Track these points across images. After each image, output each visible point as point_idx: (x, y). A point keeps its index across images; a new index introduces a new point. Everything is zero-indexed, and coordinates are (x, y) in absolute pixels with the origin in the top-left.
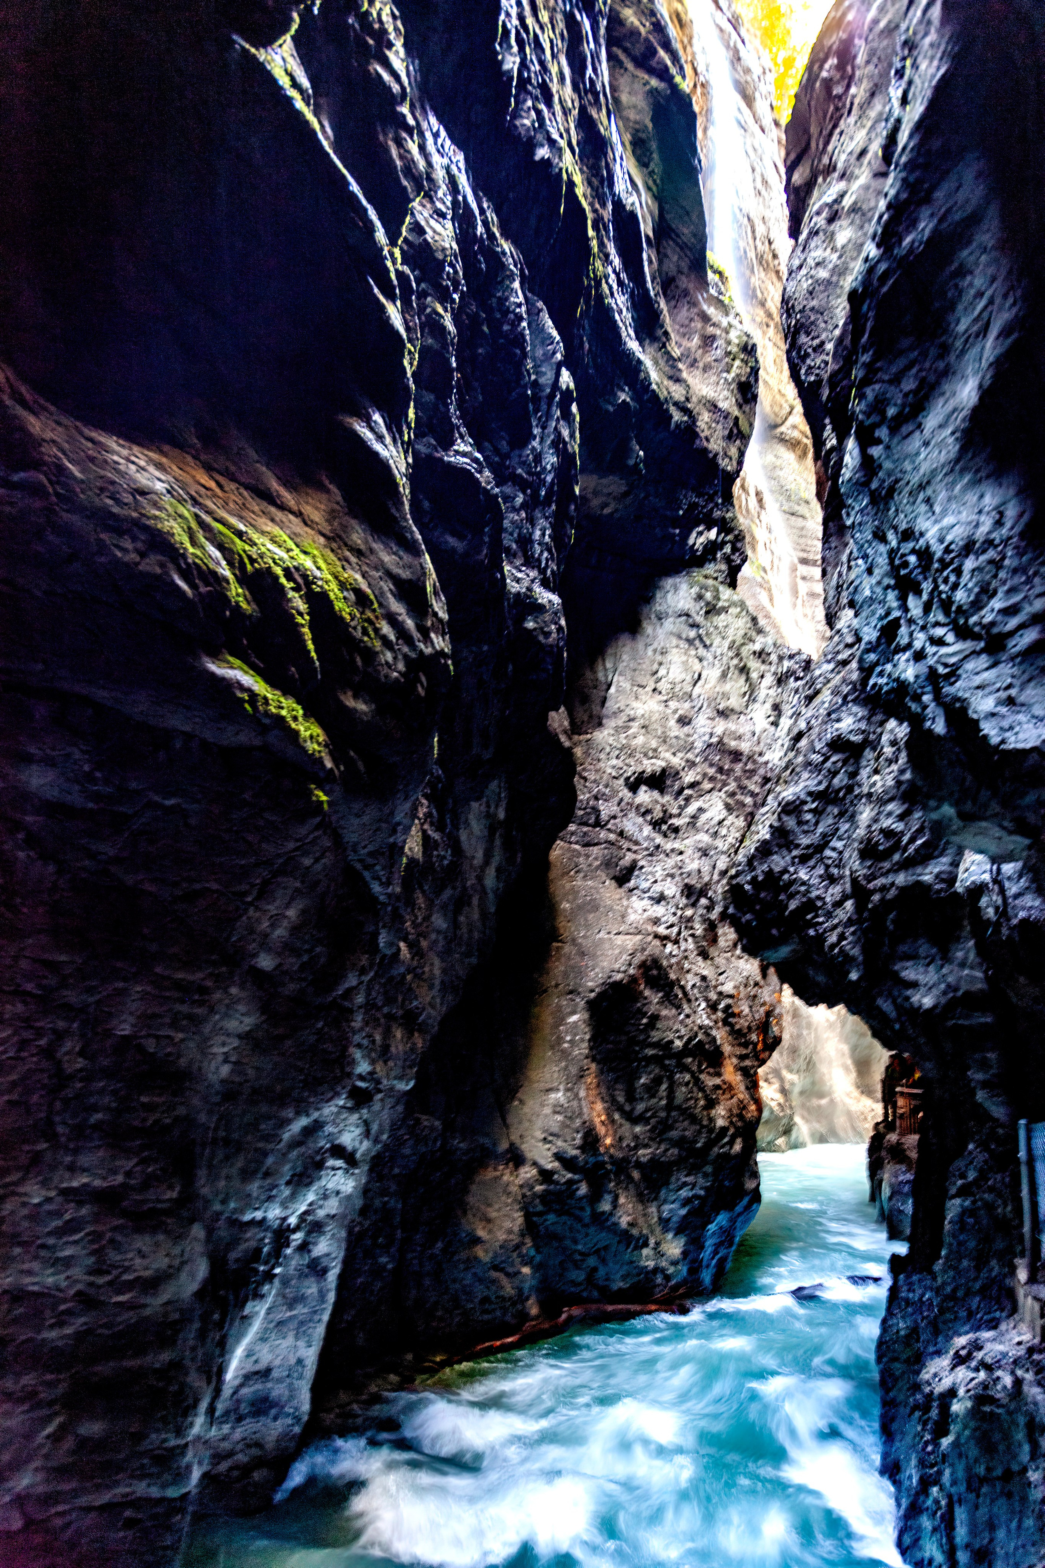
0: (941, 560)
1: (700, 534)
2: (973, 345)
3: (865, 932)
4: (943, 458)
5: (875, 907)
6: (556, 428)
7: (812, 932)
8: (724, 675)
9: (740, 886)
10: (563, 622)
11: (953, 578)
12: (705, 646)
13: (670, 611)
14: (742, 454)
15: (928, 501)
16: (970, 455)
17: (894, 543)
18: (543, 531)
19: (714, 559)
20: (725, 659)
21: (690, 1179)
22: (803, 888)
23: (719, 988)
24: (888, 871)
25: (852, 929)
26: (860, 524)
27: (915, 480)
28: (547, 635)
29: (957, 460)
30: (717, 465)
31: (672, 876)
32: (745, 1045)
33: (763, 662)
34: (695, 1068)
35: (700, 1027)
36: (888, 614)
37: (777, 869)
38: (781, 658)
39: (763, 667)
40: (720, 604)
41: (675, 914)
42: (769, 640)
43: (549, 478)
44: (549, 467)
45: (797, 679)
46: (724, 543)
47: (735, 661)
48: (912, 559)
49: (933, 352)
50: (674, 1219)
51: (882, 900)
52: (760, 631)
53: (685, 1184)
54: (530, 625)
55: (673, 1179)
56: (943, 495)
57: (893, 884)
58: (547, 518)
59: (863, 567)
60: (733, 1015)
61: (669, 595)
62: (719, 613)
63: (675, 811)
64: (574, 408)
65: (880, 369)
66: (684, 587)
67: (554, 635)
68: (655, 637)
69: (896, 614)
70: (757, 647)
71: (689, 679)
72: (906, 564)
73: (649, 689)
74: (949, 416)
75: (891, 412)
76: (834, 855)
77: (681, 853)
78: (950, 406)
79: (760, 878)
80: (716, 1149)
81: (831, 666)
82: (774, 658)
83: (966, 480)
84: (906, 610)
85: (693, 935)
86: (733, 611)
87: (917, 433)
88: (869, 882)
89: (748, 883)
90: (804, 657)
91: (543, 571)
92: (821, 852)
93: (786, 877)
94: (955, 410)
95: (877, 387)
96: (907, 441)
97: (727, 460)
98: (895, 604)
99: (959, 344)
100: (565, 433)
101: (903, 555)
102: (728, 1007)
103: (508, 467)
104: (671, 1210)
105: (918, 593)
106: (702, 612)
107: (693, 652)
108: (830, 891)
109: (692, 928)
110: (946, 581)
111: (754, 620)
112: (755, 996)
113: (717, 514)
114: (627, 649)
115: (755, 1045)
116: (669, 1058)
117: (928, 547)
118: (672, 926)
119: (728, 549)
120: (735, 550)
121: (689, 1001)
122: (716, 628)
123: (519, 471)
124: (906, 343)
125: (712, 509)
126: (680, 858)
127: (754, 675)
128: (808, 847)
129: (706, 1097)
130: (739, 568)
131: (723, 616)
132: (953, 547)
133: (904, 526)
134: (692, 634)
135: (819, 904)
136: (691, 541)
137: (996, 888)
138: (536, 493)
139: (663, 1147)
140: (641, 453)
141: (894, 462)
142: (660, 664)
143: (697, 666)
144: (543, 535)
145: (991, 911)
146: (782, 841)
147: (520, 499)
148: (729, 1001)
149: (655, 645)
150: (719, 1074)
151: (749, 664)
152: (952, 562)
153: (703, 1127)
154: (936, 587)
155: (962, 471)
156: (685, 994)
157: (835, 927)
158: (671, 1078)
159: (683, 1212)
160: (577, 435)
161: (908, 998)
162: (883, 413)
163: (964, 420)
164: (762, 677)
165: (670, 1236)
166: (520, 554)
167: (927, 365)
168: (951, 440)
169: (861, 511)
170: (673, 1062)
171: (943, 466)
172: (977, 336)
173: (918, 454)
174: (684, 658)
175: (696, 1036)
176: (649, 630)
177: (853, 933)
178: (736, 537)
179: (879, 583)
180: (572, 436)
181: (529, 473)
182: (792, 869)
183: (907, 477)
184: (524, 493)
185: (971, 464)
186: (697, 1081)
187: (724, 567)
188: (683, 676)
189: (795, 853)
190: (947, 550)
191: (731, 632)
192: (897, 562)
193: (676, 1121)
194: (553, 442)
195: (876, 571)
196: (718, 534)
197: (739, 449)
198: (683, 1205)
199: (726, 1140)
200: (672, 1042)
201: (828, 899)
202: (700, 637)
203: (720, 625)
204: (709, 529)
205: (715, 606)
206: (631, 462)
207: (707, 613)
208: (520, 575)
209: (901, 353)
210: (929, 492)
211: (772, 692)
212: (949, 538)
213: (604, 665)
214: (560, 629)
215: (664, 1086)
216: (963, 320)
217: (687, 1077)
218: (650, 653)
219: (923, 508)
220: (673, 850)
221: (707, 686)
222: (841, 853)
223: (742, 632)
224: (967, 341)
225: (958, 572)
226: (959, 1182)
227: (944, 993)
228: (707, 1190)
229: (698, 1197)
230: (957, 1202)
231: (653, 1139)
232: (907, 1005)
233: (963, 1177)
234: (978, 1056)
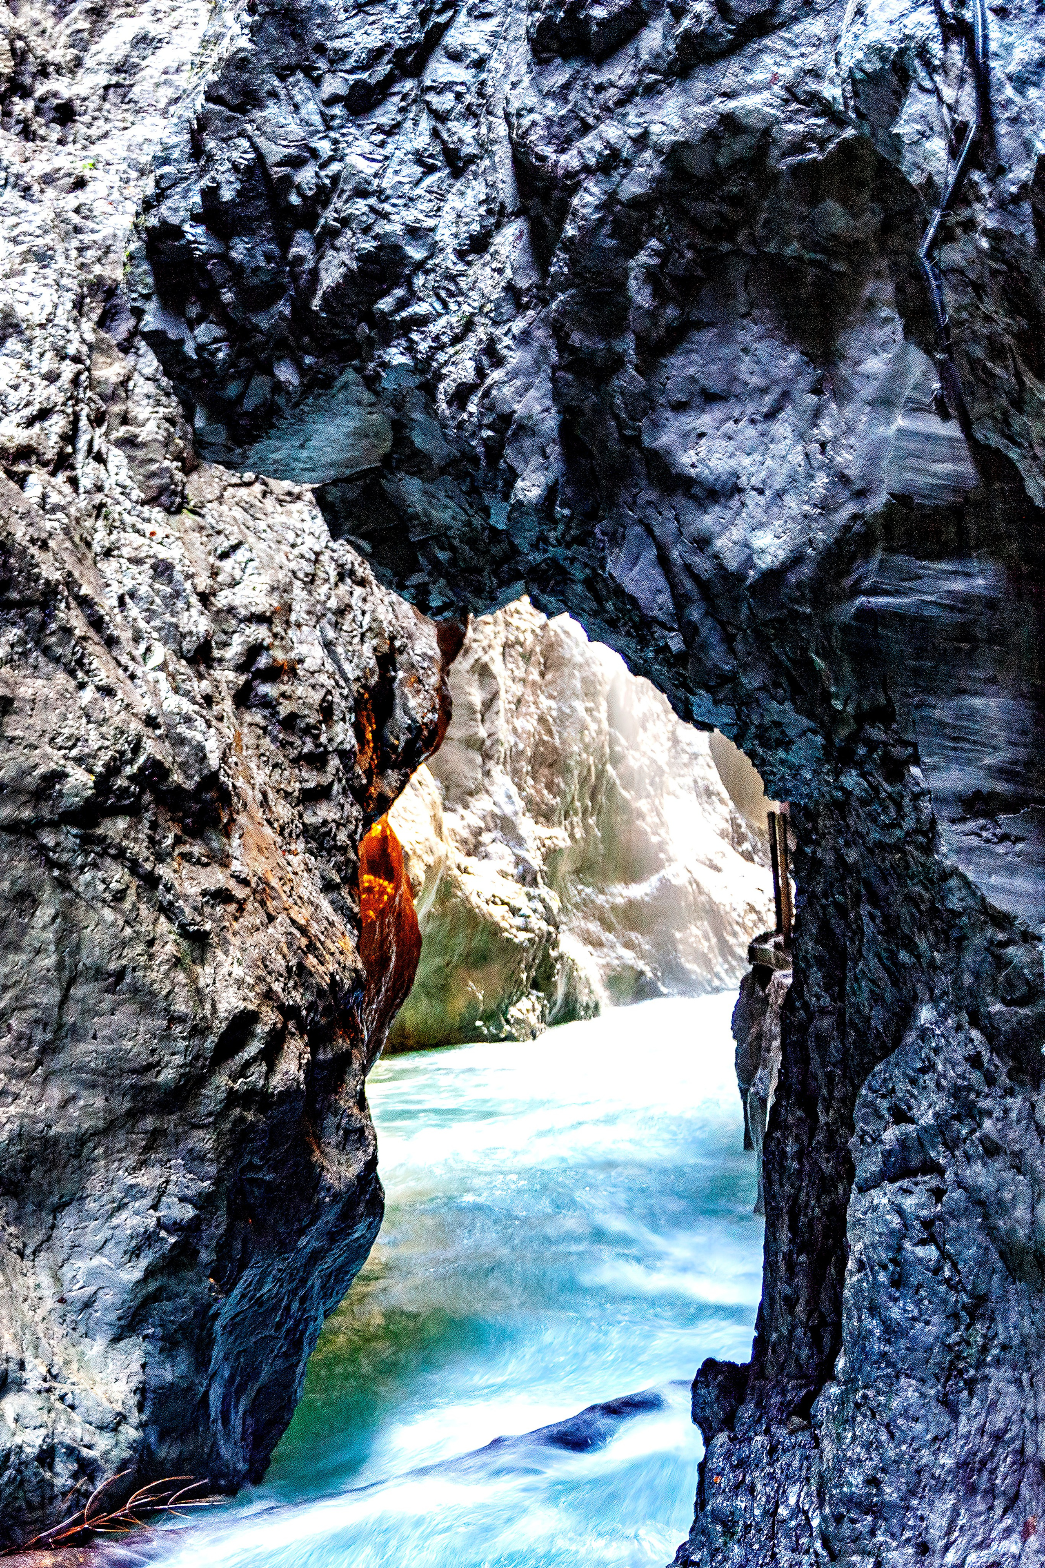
3: (557, 330)
5: (590, 231)
7: (396, 356)
9: (172, 232)
21: (146, 1179)
22: (361, 206)
24: (628, 96)
25: (518, 325)
31: (43, 258)
32: (317, 761)
34: (139, 849)
35: (151, 722)
37: (275, 152)
41: (52, 377)
50: (108, 1298)
51: (610, 201)
53: (133, 1192)
55: (94, 1184)
57: (642, 141)
60: (273, 674)
63: (59, 55)
76: (459, 73)
77: (80, 184)
79: (227, 194)
80: (222, 1080)
85: (129, 442)
88: (564, 145)
89: (196, 219)
92: (417, 70)
93: (306, 176)
102: (255, 650)
104: (93, 1274)
108: (454, 202)
109: (125, 420)
112: (341, 612)
115: (344, 755)
116: (55, 825)
118: (44, 414)
121: (111, 642)
126: (72, 201)
128: (376, 55)
129: (184, 932)
135: (416, 253)
137: (956, 54)
139: (55, 1093)
145: (938, 145)
146: (287, 52)
148: (261, 633)
150: (224, 860)
153: (174, 1019)
156: (97, 623)
157: (469, 326)
158: (63, 885)
159: (133, 1273)
161: (703, 542)
165: (96, 1347)
170: (69, 837)
175: (137, 748)
177: (524, 339)
182: (324, 147)
186: (151, 881)
189: (334, 85)
193: (90, 1012)
198: (135, 1253)
199: (253, 1048)
200: (60, 776)
201: (445, 235)
215: (44, 914)
217: (118, 876)
220: (48, 179)
222: (480, 64)
226: (890, 1135)
227: (826, 507)
228: (204, 1202)
229: (174, 1227)
230: (880, 1198)
231: (23, 1075)
232: (702, 564)
233: (901, 1116)
234: (942, 711)
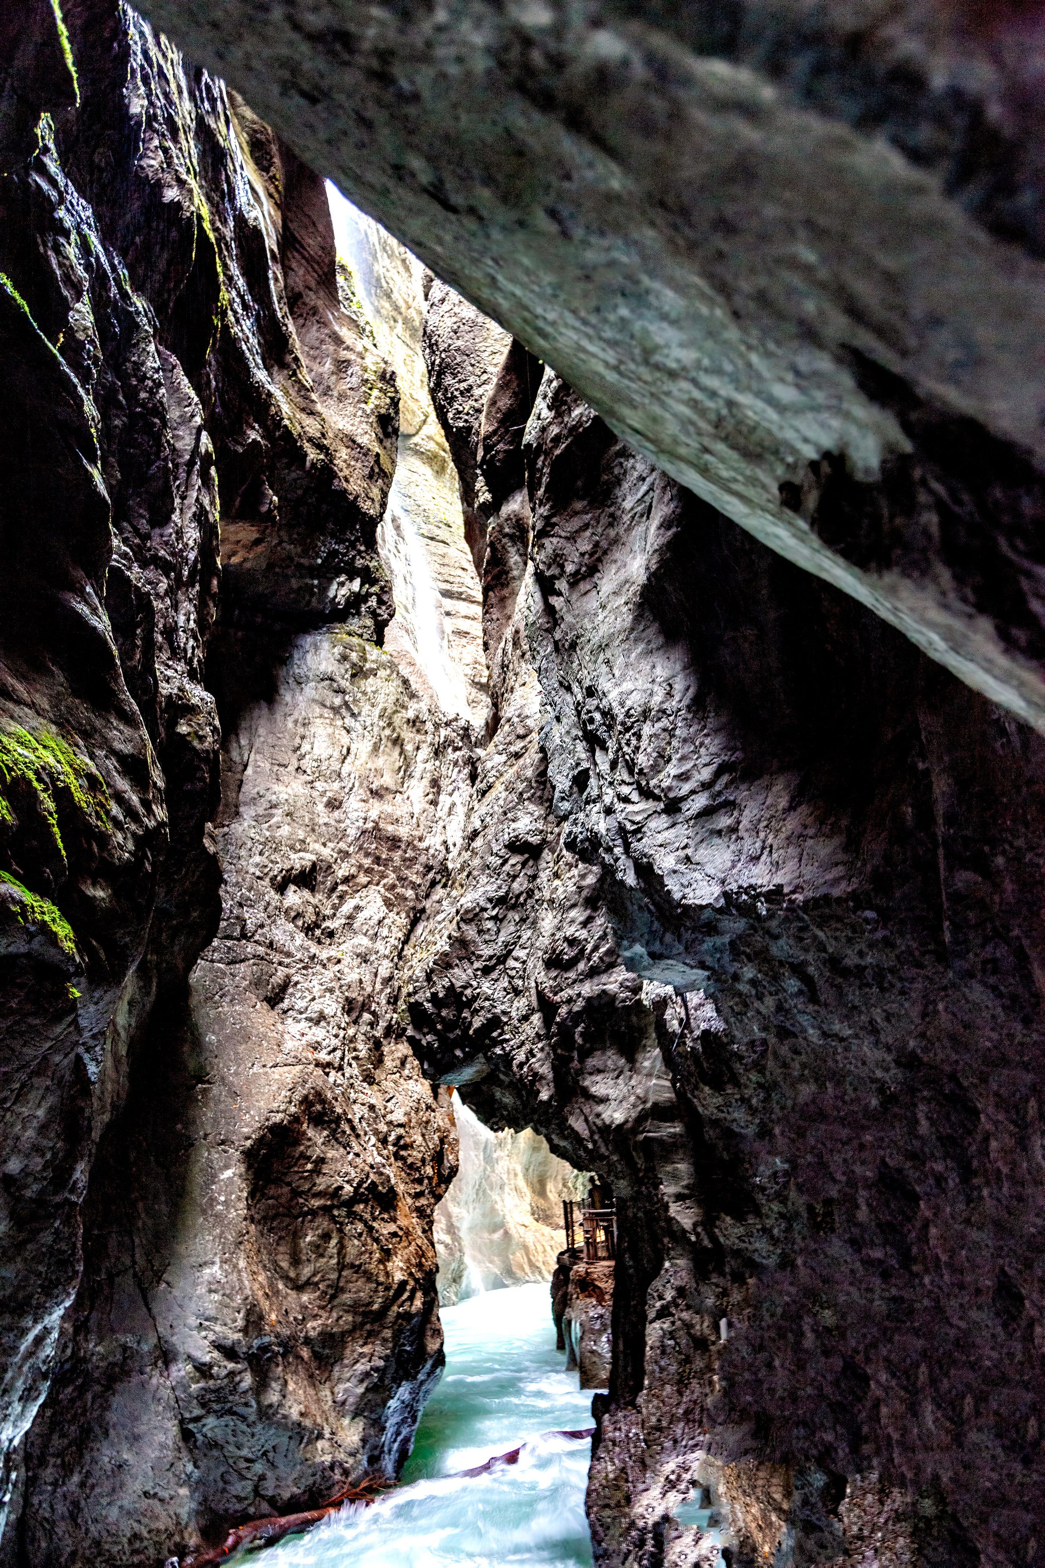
0: (623, 724)
1: (342, 584)
2: (639, 523)
3: (554, 1048)
4: (619, 624)
5: (564, 1020)
6: (197, 500)
7: (498, 1051)
8: (376, 748)
9: (418, 1004)
10: (217, 723)
11: (634, 742)
12: (353, 715)
13: (311, 674)
14: (385, 494)
15: (608, 662)
16: (641, 627)
17: (580, 697)
18: (188, 615)
19: (359, 613)
20: (376, 729)
21: (366, 1350)
22: (487, 1004)
23: (389, 1117)
24: (575, 982)
25: (540, 1045)
26: (546, 670)
27: (595, 640)
28: (202, 739)
29: (632, 629)
30: (358, 508)
31: (331, 991)
32: (420, 1181)
33: (418, 731)
34: (367, 1216)
35: (372, 1167)
36: (578, 764)
37: (458, 984)
38: (437, 726)
39: (419, 737)
40: (368, 666)
41: (336, 1036)
42: (423, 706)
43: (192, 556)
44: (191, 543)
45: (456, 749)
46: (369, 595)
47: (387, 732)
48: (597, 716)
49: (604, 520)
50: (351, 1400)
51: (569, 1012)
52: (413, 696)
53: (363, 1356)
54: (183, 729)
55: (348, 1352)
56: (620, 661)
57: (579, 995)
58: (190, 600)
59: (553, 714)
60: (406, 1147)
61: (309, 656)
62: (366, 677)
63: (328, 912)
64: (213, 471)
65: (555, 524)
66: (326, 645)
67: (210, 739)
68: (295, 705)
69: (585, 765)
70: (411, 714)
71: (336, 754)
72: (592, 721)
73: (291, 768)
74: (621, 586)
75: (570, 568)
76: (517, 965)
77: (339, 961)
78: (622, 576)
79: (441, 995)
80: (395, 1308)
81: (504, 758)
82: (429, 726)
83: (639, 650)
84: (596, 764)
85: (356, 1058)
86: (382, 673)
87: (594, 593)
88: (556, 994)
89: (428, 1001)
90: (462, 723)
91: (189, 662)
92: (504, 962)
93: (468, 992)
94: (626, 582)
95: (555, 540)
96: (585, 599)
97: (369, 503)
98: (584, 756)
99: (626, 518)
100: (206, 501)
101: (589, 712)
102: (400, 1137)
103: (149, 549)
104: (346, 1390)
105: (605, 749)
106: (347, 676)
107: (339, 723)
108: (516, 1004)
109: (355, 1050)
110: (628, 745)
111: (406, 682)
112: (428, 1122)
113: (359, 563)
114: (262, 722)
115: (430, 1179)
116: (338, 1208)
117: (611, 709)
118: (334, 1050)
119: (373, 602)
120: (381, 602)
121: (358, 1136)
122: (364, 693)
123: (162, 553)
124: (579, 505)
125: (354, 557)
126: (337, 967)
127: (409, 747)
128: (491, 958)
129: (382, 1249)
130: (385, 623)
131: (371, 680)
132: (632, 712)
133: (587, 683)
134: (338, 701)
135: (505, 1019)
136: (331, 594)
137: (679, 999)
138: (179, 576)
139: (335, 1315)
140: (275, 498)
141: (575, 617)
142: (303, 738)
143: (345, 739)
144: (188, 620)
145: (675, 1023)
146: (462, 953)
147: (163, 586)
148: (400, 1131)
149: (296, 715)
150: (394, 1220)
151: (403, 735)
152: (632, 727)
153: (379, 1284)
154: (620, 748)
155: (636, 640)
156: (353, 1128)
157: (523, 1043)
158: (340, 1231)
159: (361, 1390)
160: (218, 501)
161: (598, 1115)
162: (562, 567)
163: (635, 594)
164: (418, 748)
165: (346, 1421)
166: (166, 646)
167: (600, 530)
168: (625, 609)
169: (546, 657)
170: (343, 1212)
171: (619, 632)
172: (642, 516)
173: (596, 615)
174: (330, 730)
175: (368, 1177)
176: (288, 698)
177: (542, 1050)
178: (382, 588)
179: (568, 732)
180: (212, 503)
181: (173, 554)
182: (474, 984)
183: (588, 635)
184: (168, 577)
185: (644, 635)
186: (371, 1229)
187: (369, 622)
188: (330, 751)
189: (477, 965)
190: (628, 715)
191: (381, 699)
192: (584, 717)
193: (348, 1282)
194: (194, 514)
195: (564, 720)
196: (362, 585)
197: (382, 490)
198: (361, 1381)
199: (406, 1295)
200: (341, 1188)
201: (513, 1014)
202: (346, 703)
203: (369, 690)
204: (351, 579)
205: (361, 668)
206: (264, 508)
207: (353, 676)
208: (170, 673)
209: (576, 513)
210: (608, 654)
211: (429, 766)
212: (629, 703)
213: (238, 742)
214: (215, 730)
215: (334, 1242)
216: (629, 498)
217: (360, 1227)
218: (290, 725)
219: (604, 669)
220: (329, 959)
221: (357, 763)
222: (524, 962)
223: (392, 699)
224: (633, 517)
225: (639, 737)
226: (658, 1304)
227: (634, 1106)
228: (386, 1358)
229: (376, 1369)
230: (657, 1325)
231: (322, 1308)
232: (599, 1122)
233: (661, 1298)
234: (669, 1168)
